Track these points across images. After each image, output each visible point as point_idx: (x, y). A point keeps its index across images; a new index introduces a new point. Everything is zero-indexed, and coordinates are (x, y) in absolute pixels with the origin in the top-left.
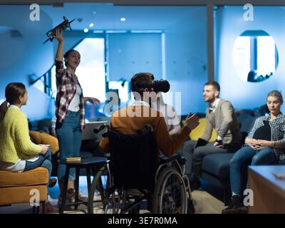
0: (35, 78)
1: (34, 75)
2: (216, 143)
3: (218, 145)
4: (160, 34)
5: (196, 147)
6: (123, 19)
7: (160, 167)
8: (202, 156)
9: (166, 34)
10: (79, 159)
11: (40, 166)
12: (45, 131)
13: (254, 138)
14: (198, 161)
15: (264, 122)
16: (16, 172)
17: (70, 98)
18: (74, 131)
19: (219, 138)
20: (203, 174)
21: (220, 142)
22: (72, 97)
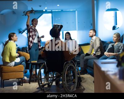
0: (21, 30)
1: (21, 29)
2: (93, 55)
3: (94, 56)
4: (75, 11)
5: (85, 56)
6: (58, 5)
7: (65, 63)
8: (87, 60)
9: (78, 11)
10: (36, 62)
11: (21, 64)
12: (25, 52)
13: (108, 52)
14: (86, 62)
15: (112, 45)
16: (11, 66)
17: (34, 38)
18: (36, 51)
19: (94, 53)
20: (88, 67)
21: (95, 54)
22: (35, 37)
